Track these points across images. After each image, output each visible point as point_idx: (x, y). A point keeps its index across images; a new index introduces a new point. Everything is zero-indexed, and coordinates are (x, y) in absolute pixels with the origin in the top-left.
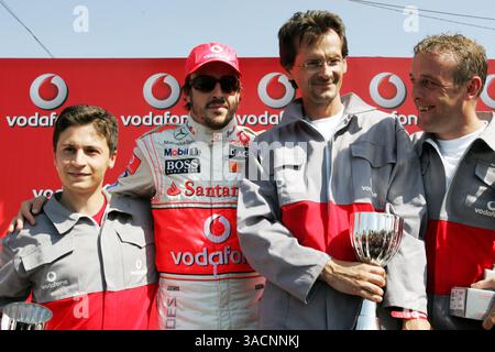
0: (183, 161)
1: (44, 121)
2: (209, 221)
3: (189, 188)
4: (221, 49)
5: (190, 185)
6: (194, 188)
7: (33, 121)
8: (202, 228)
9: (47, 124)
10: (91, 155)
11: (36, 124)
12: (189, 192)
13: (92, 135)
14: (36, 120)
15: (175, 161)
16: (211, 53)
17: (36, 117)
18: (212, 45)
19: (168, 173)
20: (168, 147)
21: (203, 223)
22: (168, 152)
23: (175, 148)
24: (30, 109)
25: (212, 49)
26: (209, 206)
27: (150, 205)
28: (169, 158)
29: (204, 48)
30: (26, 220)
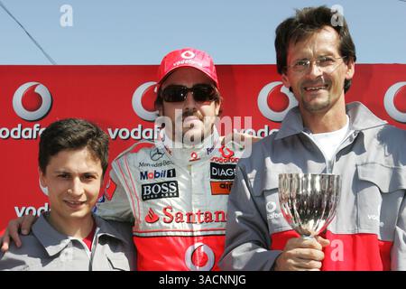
0: (161, 184)
1: (27, 133)
2: (189, 251)
3: (167, 215)
4: (193, 55)
5: (168, 210)
6: (173, 214)
7: (15, 133)
8: (183, 259)
9: (30, 136)
10: (88, 182)
11: (19, 137)
12: (168, 219)
13: (87, 159)
14: (18, 132)
15: (152, 185)
16: (181, 59)
17: (19, 129)
18: (183, 51)
19: (145, 198)
20: (144, 169)
21: (184, 253)
22: (144, 175)
23: (151, 170)
24: (12, 120)
25: (183, 55)
26: (189, 234)
27: (132, 232)
28: (146, 181)
29: (175, 55)
30: (12, 241)
